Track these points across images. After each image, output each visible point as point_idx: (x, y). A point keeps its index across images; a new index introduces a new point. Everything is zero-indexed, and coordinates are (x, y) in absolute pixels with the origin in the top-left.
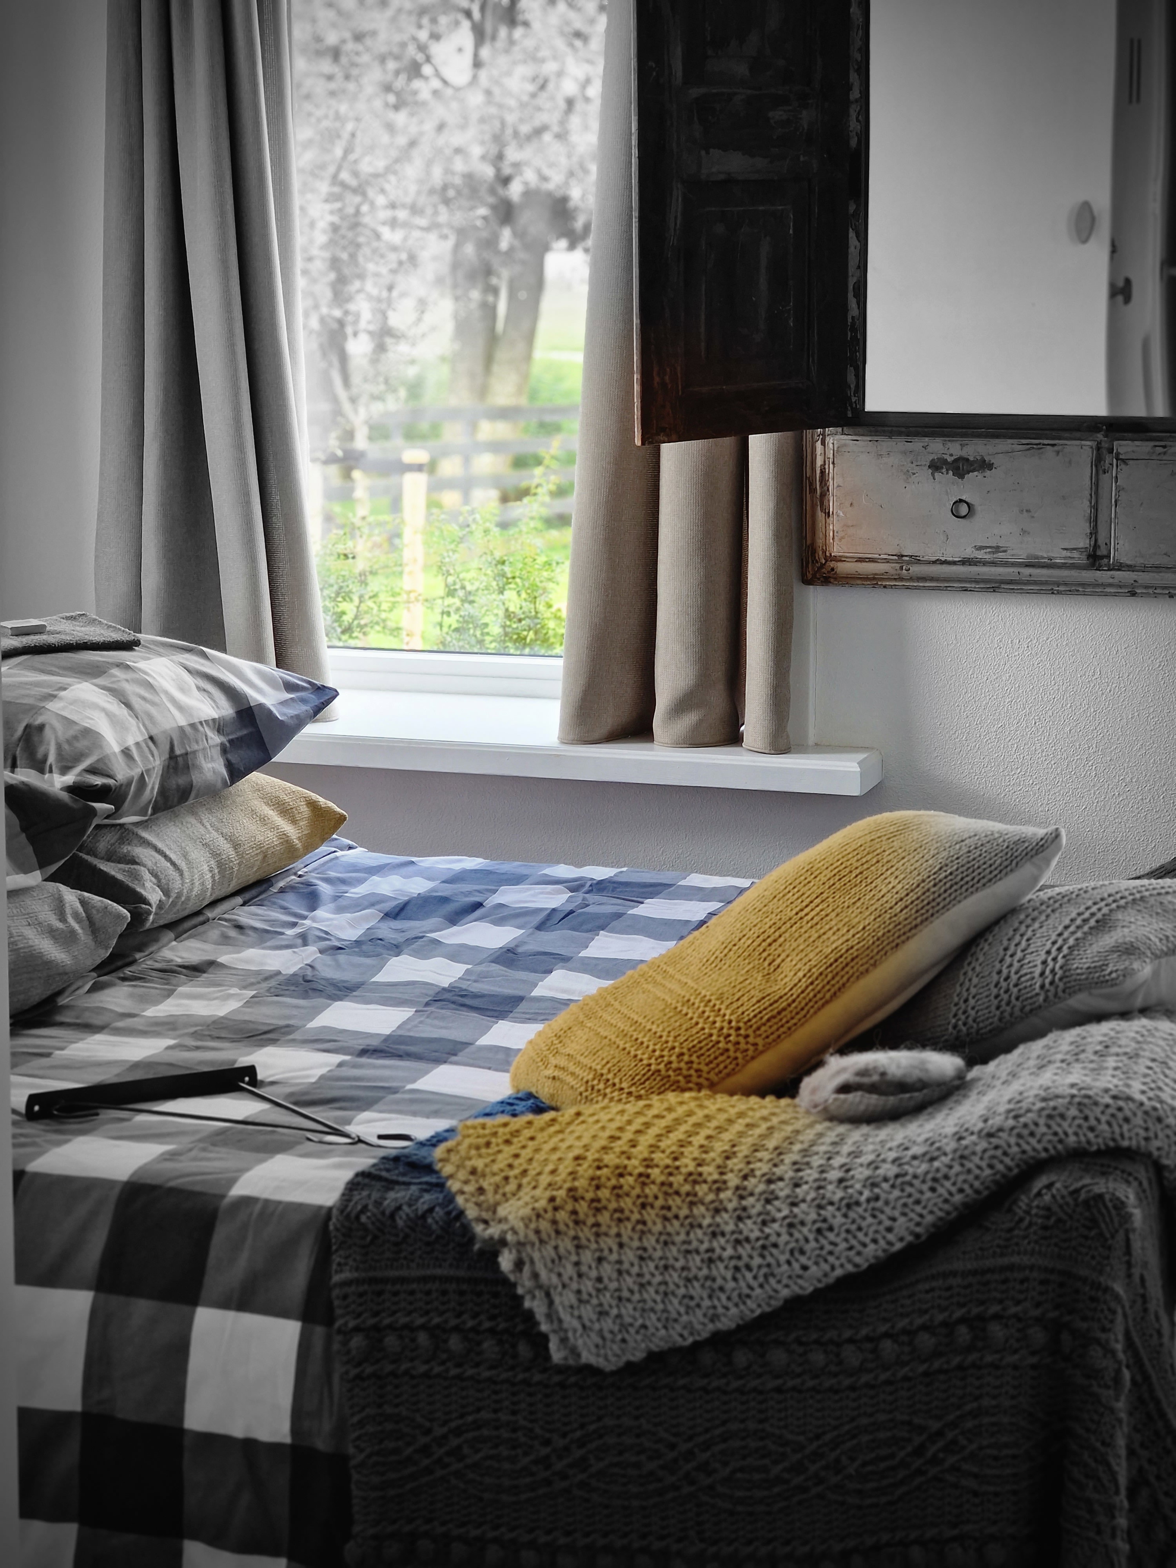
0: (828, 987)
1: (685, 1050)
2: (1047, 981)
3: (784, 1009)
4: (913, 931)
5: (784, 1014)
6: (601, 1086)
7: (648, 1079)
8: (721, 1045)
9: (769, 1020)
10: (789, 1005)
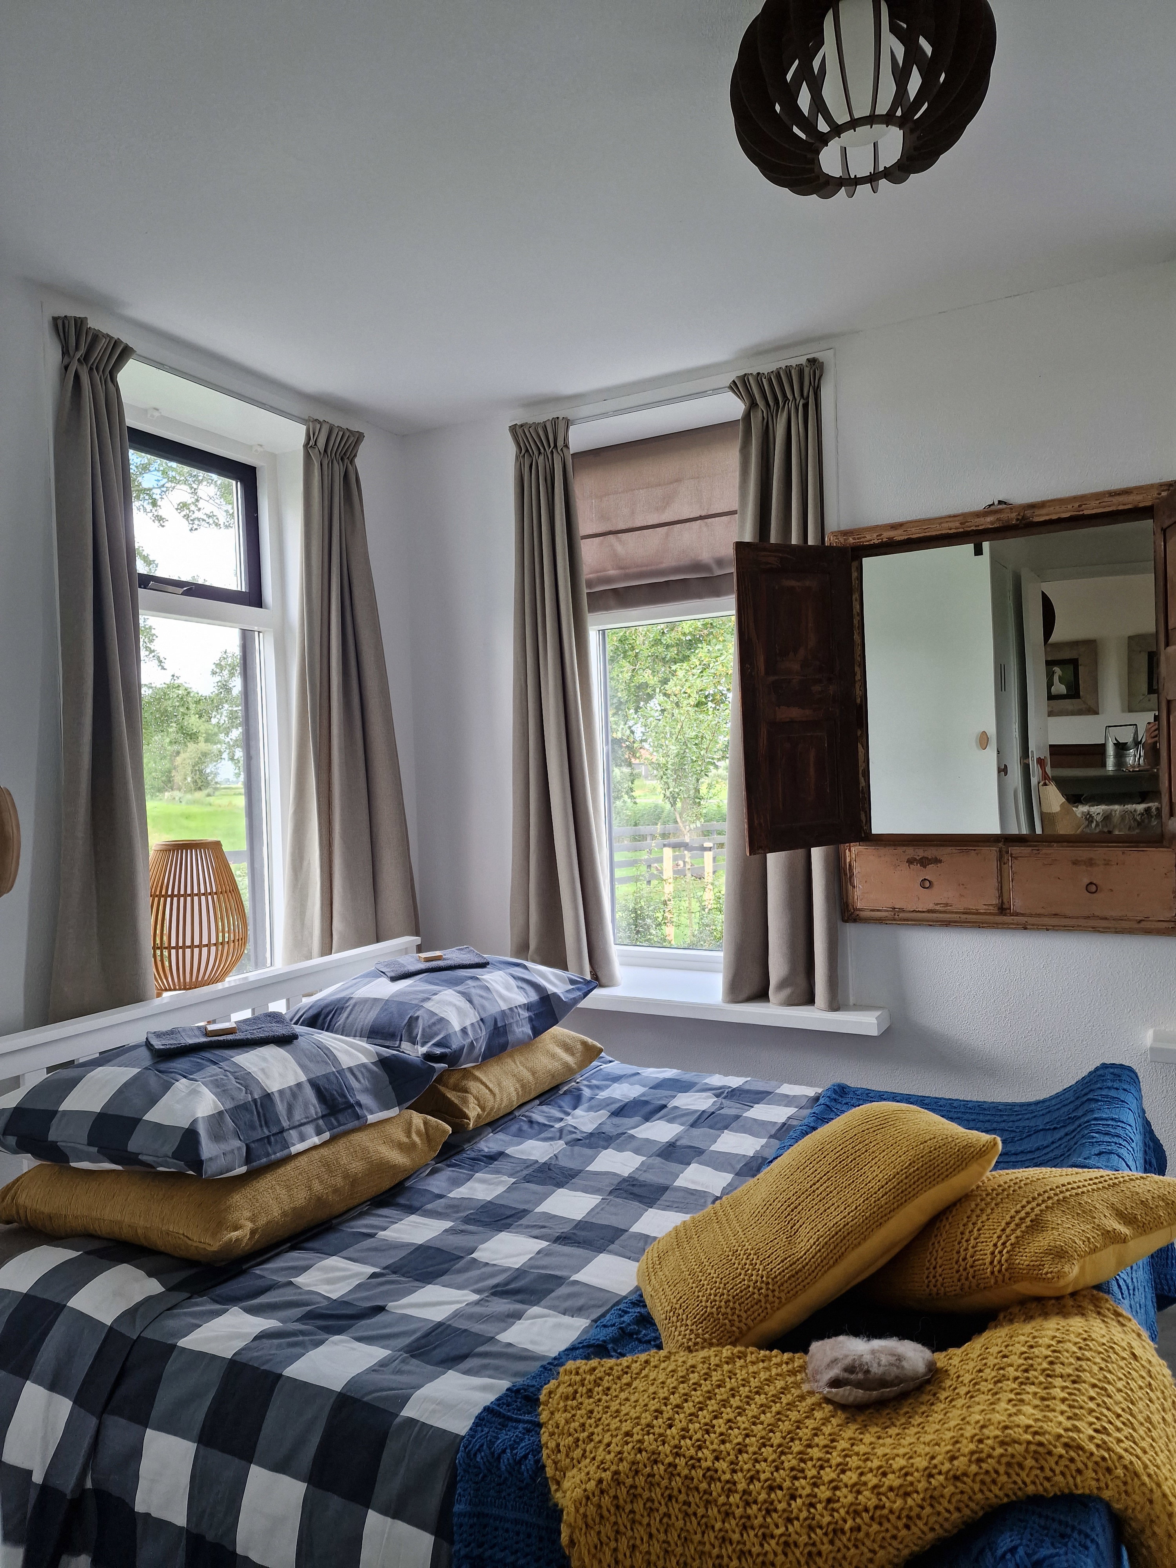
0: (830, 1256)
1: (730, 1298)
2: (996, 1269)
3: (800, 1270)
4: (892, 1214)
5: (800, 1274)
6: (675, 1319)
7: (705, 1319)
8: (755, 1296)
9: (789, 1278)
10: (804, 1267)
